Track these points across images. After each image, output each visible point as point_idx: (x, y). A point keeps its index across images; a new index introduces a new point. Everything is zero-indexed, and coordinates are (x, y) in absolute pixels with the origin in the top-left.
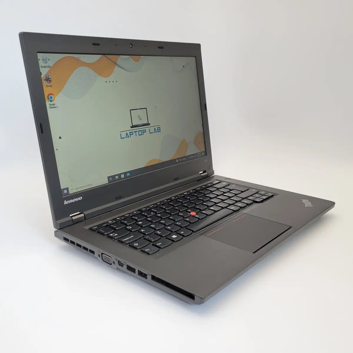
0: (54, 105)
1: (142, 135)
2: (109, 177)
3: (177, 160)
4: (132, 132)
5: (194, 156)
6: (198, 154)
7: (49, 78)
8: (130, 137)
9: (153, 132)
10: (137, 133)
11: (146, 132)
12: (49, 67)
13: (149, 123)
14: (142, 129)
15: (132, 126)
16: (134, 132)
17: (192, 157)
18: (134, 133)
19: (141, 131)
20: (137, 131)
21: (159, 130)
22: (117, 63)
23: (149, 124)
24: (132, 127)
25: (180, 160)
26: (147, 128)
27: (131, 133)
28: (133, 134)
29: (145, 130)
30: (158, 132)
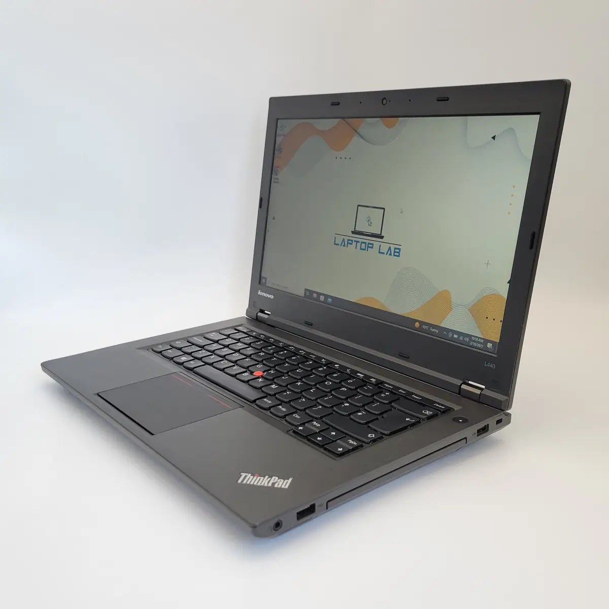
0: (278, 179)
1: (364, 250)
2: (306, 290)
3: (417, 324)
4: (352, 241)
5: (461, 338)
6: (473, 338)
7: (281, 148)
8: (347, 247)
9: (385, 253)
10: (359, 244)
11: (372, 248)
12: (284, 136)
13: (382, 235)
14: (367, 242)
15: (354, 230)
16: (355, 241)
17: (456, 336)
18: (354, 244)
19: (365, 243)
20: (359, 242)
21: (397, 252)
22: (358, 131)
23: (382, 237)
24: (353, 232)
25: (424, 327)
26: (376, 242)
27: (350, 242)
28: (351, 244)
29: (372, 244)
30: (394, 255)
